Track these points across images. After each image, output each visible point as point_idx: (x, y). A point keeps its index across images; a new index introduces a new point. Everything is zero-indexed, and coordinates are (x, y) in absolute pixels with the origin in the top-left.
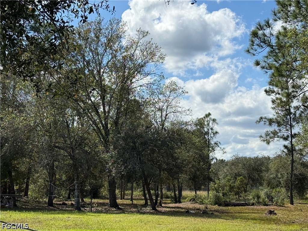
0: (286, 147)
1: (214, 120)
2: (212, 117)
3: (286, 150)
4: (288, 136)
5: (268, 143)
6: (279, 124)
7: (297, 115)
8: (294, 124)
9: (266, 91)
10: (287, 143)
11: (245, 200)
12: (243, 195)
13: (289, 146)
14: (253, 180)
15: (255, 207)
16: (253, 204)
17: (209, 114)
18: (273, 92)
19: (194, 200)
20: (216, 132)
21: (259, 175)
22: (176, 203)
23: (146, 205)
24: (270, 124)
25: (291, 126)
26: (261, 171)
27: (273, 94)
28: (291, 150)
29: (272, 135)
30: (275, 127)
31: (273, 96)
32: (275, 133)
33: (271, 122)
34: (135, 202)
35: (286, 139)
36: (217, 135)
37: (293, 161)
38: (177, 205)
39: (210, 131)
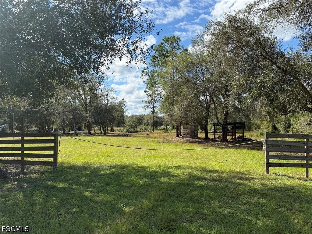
0: (152, 111)
1: (125, 101)
2: (125, 100)
3: (151, 112)
4: (152, 107)
5: (145, 110)
6: (149, 103)
7: (156, 100)
8: (154, 103)
9: (144, 91)
10: (152, 110)
11: (137, 130)
12: (136, 128)
13: (153, 111)
14: (139, 123)
15: (141, 133)
16: (140, 132)
17: (124, 99)
18: (147, 91)
19: (119, 131)
20: (126, 106)
21: (141, 121)
22: (112, 132)
23: (101, 133)
24: (146, 103)
25: (153, 104)
26: (142, 120)
27: (147, 92)
28: (153, 112)
29: (147, 107)
30: (148, 104)
31: (147, 93)
32: (148, 106)
33: (146, 102)
34: (96, 132)
35: (152, 108)
36: (126, 107)
37: (154, 116)
38: (113, 133)
39: (124, 105)
